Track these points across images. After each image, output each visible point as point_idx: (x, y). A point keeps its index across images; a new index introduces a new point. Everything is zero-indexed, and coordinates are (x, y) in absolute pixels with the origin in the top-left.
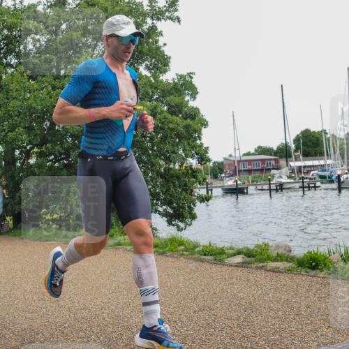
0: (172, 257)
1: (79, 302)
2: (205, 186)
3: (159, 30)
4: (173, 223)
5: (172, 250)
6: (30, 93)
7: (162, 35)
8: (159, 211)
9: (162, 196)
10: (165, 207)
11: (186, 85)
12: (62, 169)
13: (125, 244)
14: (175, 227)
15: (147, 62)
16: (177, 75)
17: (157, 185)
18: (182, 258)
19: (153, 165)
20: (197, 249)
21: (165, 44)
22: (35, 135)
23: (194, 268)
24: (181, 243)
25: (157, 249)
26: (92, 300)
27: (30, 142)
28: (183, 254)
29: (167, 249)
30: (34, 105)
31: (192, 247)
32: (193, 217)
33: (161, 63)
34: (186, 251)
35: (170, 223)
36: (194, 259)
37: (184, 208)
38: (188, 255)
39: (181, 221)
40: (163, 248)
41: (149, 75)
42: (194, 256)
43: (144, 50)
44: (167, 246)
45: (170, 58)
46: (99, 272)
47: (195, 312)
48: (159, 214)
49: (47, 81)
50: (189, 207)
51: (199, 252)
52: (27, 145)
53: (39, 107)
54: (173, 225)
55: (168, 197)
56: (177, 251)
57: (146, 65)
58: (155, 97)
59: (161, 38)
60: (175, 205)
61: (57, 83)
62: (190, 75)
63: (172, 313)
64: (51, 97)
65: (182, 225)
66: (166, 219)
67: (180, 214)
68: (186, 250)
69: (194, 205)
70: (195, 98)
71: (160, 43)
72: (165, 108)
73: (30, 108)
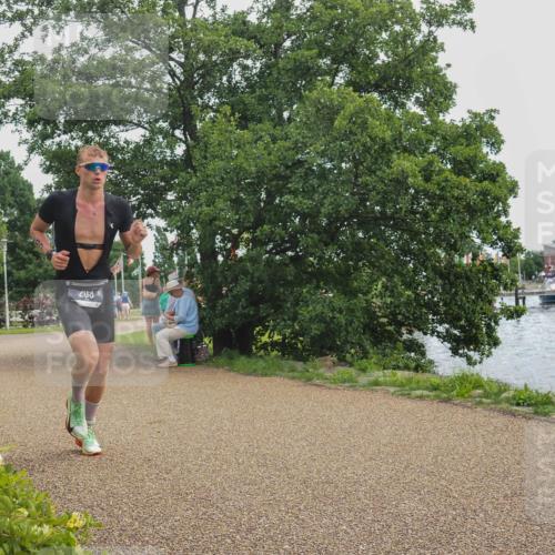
0: (464, 407)
1: (319, 472)
2: (513, 292)
3: (439, 41)
4: (461, 351)
5: (463, 396)
6: (238, 147)
7: (443, 50)
8: (438, 332)
9: (442, 309)
10: (447, 326)
11: (483, 130)
12: (287, 265)
13: (386, 384)
14: (464, 359)
15: (418, 95)
16: (469, 112)
17: (436, 289)
18: (479, 409)
19: (427, 258)
20: (504, 395)
21: (449, 65)
22: (247, 213)
23: (499, 425)
24: (478, 384)
25: (438, 392)
26: (338, 470)
27: (238, 224)
28: (480, 403)
29: (455, 393)
30: (244, 165)
31: (496, 391)
32: (495, 343)
33: (441, 94)
34: (487, 397)
35: (455, 352)
36: (499, 411)
37: (478, 328)
38: (489, 404)
39: (475, 350)
40: (447, 391)
41: (422, 113)
42: (500, 406)
43: (414, 75)
44: (453, 388)
45: (455, 86)
46: (347, 425)
47: (506, 496)
48: (438, 336)
49: (262, 130)
50: (488, 326)
51: (508, 400)
52: (234, 228)
53: (253, 169)
54: (461, 356)
55: (456, 309)
56: (470, 396)
57: (417, 98)
58: (431, 150)
59: (441, 54)
60: (463, 322)
61: (278, 132)
62: (491, 113)
63: (467, 497)
64: (269, 154)
65: (475, 356)
66: (449, 345)
67: (472, 336)
68: (487, 395)
69: (496, 323)
70: (499, 150)
71: (441, 63)
72: (449, 166)
73: (238, 170)
